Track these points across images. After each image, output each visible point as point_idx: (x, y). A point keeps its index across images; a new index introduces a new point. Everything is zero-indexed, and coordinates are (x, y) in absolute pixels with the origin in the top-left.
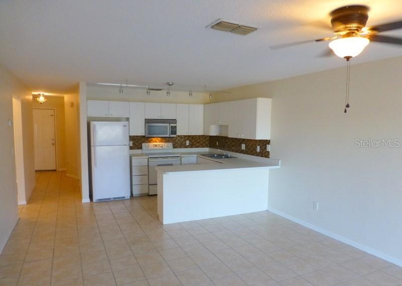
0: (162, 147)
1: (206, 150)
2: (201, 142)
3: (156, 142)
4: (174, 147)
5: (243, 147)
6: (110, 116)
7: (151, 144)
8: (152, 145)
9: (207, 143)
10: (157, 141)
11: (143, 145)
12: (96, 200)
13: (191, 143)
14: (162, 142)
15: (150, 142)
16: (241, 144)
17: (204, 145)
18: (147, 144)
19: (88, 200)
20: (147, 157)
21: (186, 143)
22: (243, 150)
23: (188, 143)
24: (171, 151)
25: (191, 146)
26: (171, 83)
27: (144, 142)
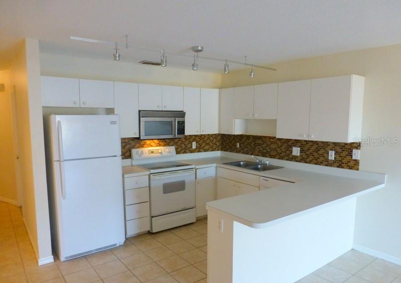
0: (161, 153)
1: (218, 154)
2: (211, 144)
3: (152, 146)
4: (178, 153)
5: (296, 151)
6: (82, 106)
7: (146, 150)
8: (147, 152)
9: (218, 144)
10: (153, 144)
11: (134, 151)
12: (66, 258)
13: (199, 146)
14: (160, 145)
15: (142, 146)
16: (291, 147)
17: (214, 147)
18: (140, 150)
19: (50, 259)
20: (148, 173)
21: (192, 146)
22: (296, 157)
23: (194, 145)
24: (173, 159)
25: (199, 149)
26: (200, 48)
27: (133, 147)
